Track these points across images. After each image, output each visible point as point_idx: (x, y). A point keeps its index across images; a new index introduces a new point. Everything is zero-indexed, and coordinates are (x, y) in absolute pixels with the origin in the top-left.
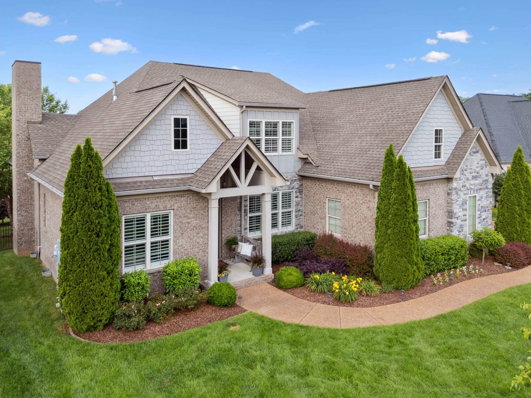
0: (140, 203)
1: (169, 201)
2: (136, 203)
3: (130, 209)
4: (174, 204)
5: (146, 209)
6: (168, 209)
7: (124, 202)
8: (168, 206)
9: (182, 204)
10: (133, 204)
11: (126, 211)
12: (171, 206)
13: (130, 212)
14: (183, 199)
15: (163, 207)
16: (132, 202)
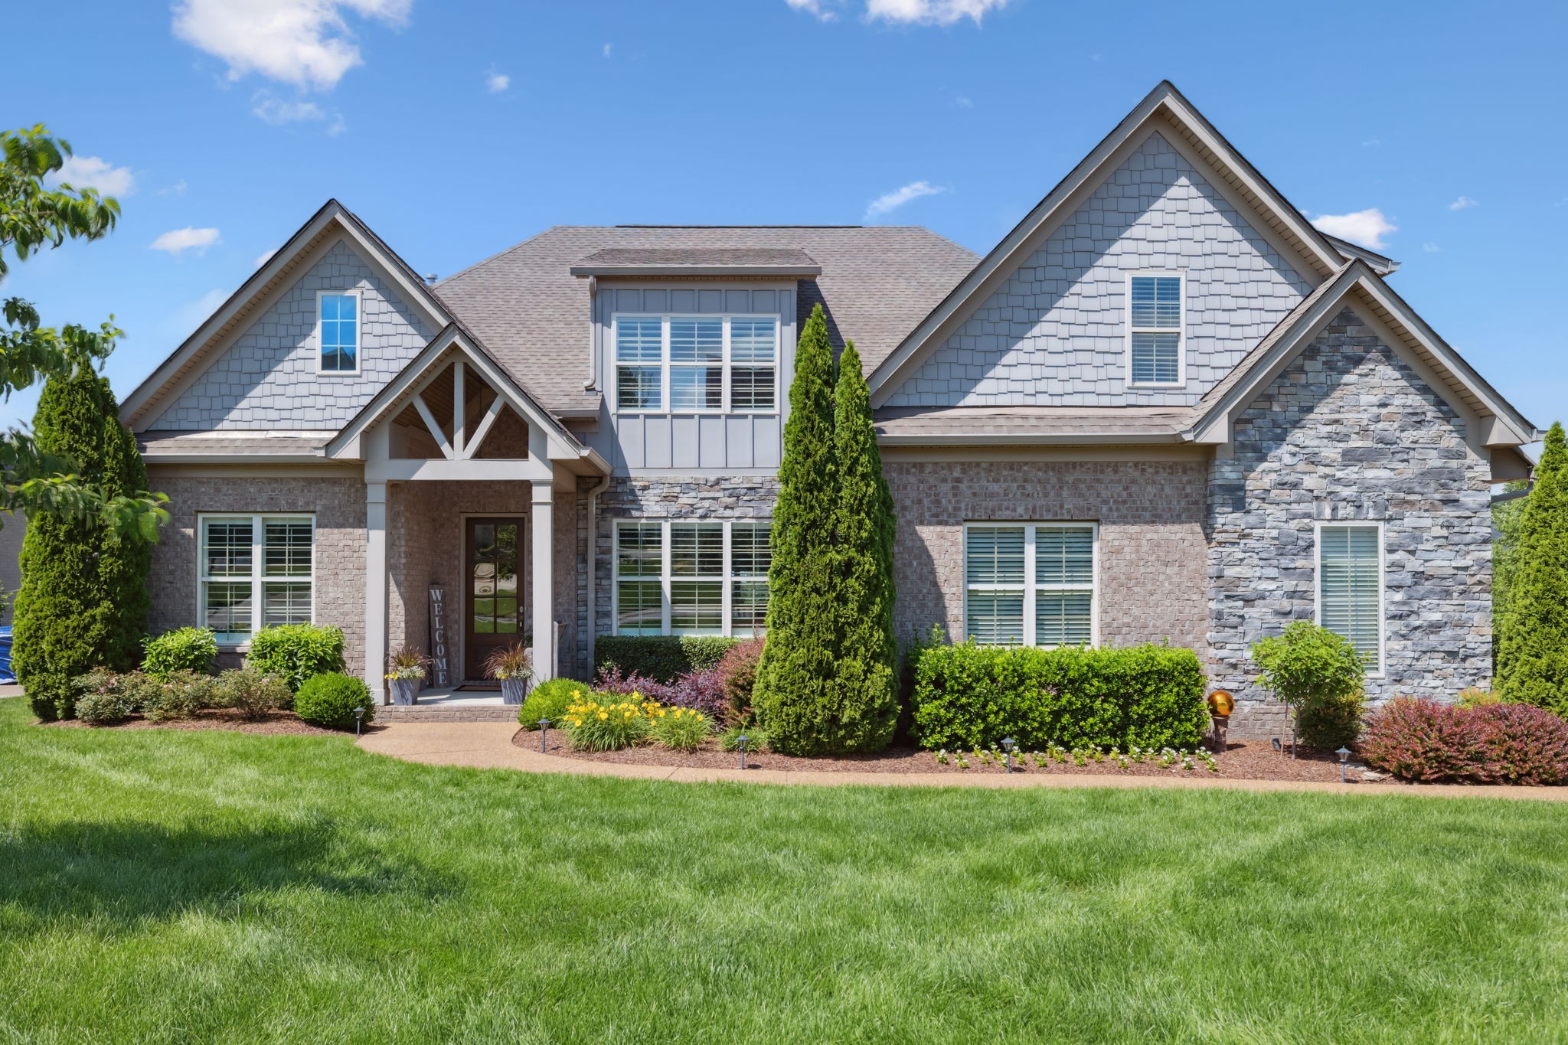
0: (233, 489)
1: (303, 491)
2: (224, 488)
3: (211, 499)
4: (316, 498)
5: (247, 504)
6: (299, 509)
7: (199, 482)
8: (300, 503)
9: (337, 502)
10: (218, 490)
11: (202, 503)
12: (307, 504)
13: (211, 506)
14: (337, 489)
15: (288, 503)
16: (216, 484)
